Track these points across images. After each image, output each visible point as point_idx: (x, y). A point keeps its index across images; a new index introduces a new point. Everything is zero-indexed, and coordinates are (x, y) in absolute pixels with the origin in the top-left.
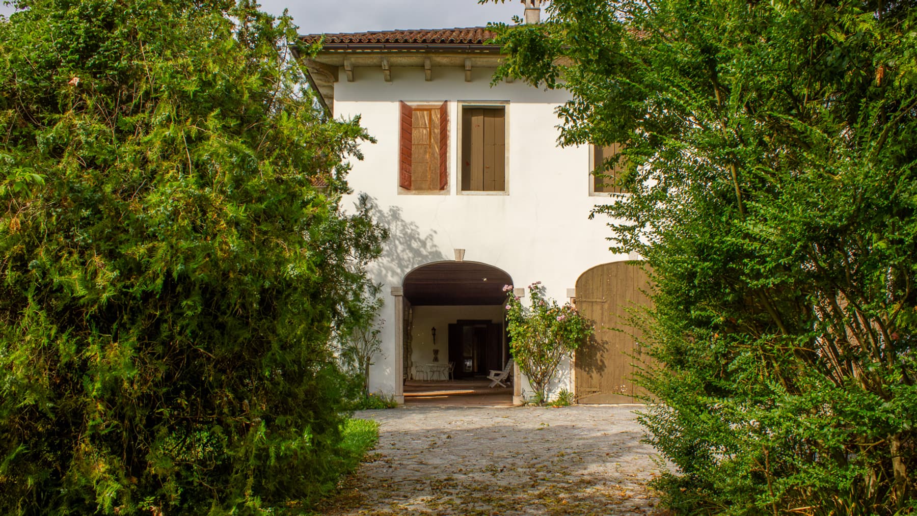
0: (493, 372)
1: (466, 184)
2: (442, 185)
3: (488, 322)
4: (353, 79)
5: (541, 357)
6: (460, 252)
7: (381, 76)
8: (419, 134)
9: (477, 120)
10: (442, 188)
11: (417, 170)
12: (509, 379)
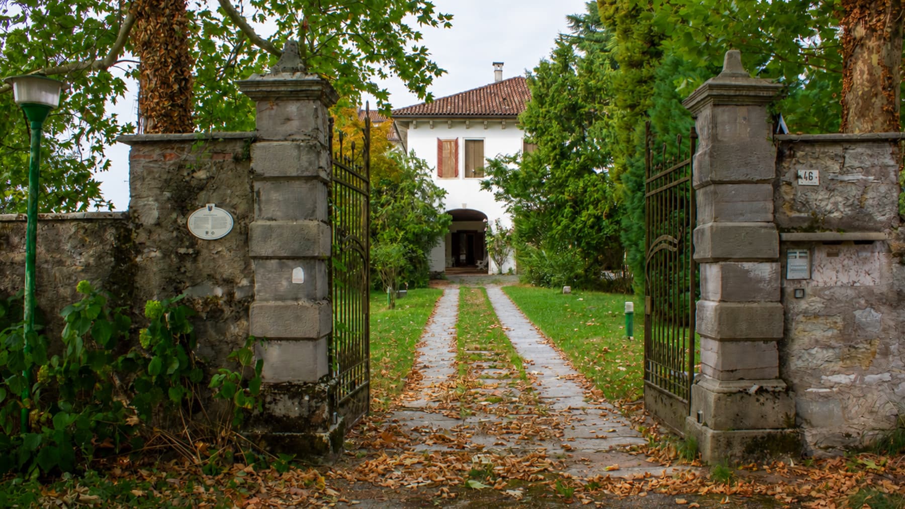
0: (479, 262)
1: (467, 175)
2: (456, 175)
3: (476, 232)
4: (416, 128)
5: (500, 253)
6: (464, 205)
7: (429, 126)
8: (446, 153)
9: (471, 145)
10: (456, 176)
11: (445, 169)
12: (487, 265)
